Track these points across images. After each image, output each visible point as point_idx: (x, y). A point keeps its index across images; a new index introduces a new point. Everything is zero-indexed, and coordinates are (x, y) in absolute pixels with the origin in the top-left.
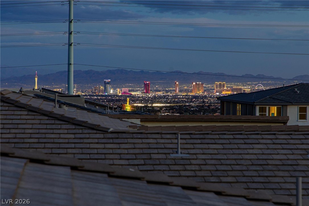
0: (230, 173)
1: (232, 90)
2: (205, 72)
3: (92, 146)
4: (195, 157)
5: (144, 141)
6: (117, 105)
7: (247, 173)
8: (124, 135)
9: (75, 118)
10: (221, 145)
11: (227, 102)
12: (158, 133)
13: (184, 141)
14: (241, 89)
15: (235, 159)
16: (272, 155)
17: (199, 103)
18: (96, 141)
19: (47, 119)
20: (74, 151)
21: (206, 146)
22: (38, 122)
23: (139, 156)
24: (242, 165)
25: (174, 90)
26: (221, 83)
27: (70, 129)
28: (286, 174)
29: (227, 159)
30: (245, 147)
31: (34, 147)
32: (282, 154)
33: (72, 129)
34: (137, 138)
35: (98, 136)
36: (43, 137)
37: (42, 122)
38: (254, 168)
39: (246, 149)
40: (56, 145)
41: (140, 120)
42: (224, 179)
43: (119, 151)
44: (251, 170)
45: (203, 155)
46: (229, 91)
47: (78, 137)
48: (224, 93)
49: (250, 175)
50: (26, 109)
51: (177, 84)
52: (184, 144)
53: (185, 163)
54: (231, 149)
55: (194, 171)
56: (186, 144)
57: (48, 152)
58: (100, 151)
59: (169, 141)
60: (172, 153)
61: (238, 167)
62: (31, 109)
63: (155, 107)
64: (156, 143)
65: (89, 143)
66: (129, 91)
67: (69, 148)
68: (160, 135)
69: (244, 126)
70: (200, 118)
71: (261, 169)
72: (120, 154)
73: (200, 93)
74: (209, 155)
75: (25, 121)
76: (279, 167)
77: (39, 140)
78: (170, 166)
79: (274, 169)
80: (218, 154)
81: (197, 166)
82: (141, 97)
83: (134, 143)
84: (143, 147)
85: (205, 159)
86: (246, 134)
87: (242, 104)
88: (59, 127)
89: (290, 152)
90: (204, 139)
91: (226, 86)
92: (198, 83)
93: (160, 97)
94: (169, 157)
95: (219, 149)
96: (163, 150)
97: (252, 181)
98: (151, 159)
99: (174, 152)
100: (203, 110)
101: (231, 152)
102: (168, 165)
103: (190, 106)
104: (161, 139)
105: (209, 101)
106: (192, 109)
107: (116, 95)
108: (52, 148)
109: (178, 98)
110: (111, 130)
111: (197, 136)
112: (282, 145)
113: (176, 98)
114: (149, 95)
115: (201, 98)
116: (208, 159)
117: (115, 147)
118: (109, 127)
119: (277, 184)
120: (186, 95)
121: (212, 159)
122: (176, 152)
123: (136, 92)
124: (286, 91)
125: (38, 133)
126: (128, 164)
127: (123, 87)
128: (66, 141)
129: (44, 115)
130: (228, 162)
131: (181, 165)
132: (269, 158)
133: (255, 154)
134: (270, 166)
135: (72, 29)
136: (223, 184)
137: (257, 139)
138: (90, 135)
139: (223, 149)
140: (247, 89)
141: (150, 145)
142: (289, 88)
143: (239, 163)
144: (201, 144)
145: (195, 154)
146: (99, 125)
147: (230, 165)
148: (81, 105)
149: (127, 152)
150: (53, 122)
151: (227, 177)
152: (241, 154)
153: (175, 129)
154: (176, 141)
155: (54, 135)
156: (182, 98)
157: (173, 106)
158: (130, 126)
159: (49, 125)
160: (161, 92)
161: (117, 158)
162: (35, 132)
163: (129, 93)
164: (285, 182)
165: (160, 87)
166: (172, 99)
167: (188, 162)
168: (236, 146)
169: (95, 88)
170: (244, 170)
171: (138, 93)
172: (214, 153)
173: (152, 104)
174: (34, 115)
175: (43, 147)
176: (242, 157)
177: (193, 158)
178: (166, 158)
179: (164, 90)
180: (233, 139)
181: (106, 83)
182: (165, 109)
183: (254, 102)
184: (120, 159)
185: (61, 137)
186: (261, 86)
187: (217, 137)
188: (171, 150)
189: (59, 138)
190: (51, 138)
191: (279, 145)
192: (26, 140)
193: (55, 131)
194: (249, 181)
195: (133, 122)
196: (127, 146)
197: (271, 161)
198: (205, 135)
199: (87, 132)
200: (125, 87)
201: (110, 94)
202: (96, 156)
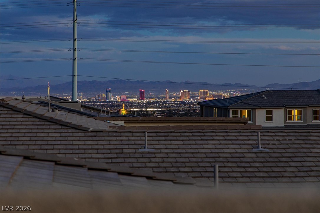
0: (187, 164)
1: (214, 97)
2: (191, 82)
3: (75, 143)
4: (159, 151)
5: (118, 138)
6: (116, 110)
7: (201, 164)
8: (102, 134)
9: (62, 120)
10: (182, 141)
11: (206, 106)
12: (130, 132)
13: (151, 138)
14: (221, 96)
15: (192, 153)
16: (223, 149)
17: (186, 108)
18: (78, 138)
19: (39, 121)
20: (59, 147)
21: (169, 142)
22: (31, 123)
23: (112, 151)
24: (198, 157)
25: (164, 97)
26: (204, 91)
27: (57, 129)
28: (234, 165)
29: (185, 153)
30: (201, 143)
31: (27, 144)
32: (231, 148)
33: (58, 129)
34: (112, 136)
35: (80, 134)
36: (34, 136)
37: (34, 123)
38: (208, 160)
39: (202, 144)
40: (45, 142)
41: (124, 121)
42: (182, 169)
43: (96, 147)
44: (205, 162)
45: (166, 150)
46: (212, 97)
47: (63, 135)
48: (207, 99)
49: (204, 166)
50: (21, 112)
51: (167, 92)
52: (151, 140)
53: (151, 157)
54: (190, 144)
55: (158, 162)
56: (153, 140)
57: (38, 148)
58: (81, 147)
59: (139, 138)
60: (141, 148)
61: (194, 160)
62: (26, 113)
63: (149, 111)
64: (128, 140)
65: (72, 140)
66: (127, 98)
67: (56, 145)
68: (131, 133)
69: (205, 126)
70: (175, 119)
71: (214, 160)
72: (97, 149)
73: (187, 99)
74: (171, 150)
75: (21, 122)
76: (228, 159)
77: (31, 139)
78: (138, 159)
79: (224, 161)
80: (178, 149)
81: (161, 159)
82: (137, 103)
83: (109, 140)
84: (117, 143)
85: (167, 153)
86: (203, 132)
87: (218, 108)
88: (48, 127)
89: (238, 146)
90: (168, 136)
91: (208, 93)
92: (185, 91)
93: (153, 103)
94: (138, 152)
95: (180, 144)
96: (133, 145)
97: (205, 170)
98: (122, 153)
99: (142, 147)
100: (190, 113)
101: (189, 146)
102: (136, 158)
103: (179, 110)
104: (132, 136)
105: (195, 106)
106: (180, 113)
107: (116, 102)
108: (41, 145)
109: (168, 104)
110: (91, 129)
111: (162, 134)
112: (232, 141)
113: (167, 104)
114: (143, 101)
115: (187, 103)
116: (170, 153)
117: (94, 143)
118: (89, 128)
119: (226, 173)
120: (175, 101)
121: (173, 153)
122: (143, 147)
123: (132, 98)
124: (255, 97)
125: (30, 133)
126: (103, 157)
127: (122, 95)
128: (54, 139)
129: (37, 117)
130: (186, 155)
131: (147, 158)
132: (221, 152)
133: (210, 149)
134: (221, 159)
135: (76, 47)
136: (181, 173)
137: (212, 136)
138: (74, 133)
139: (183, 144)
140: (227, 96)
141: (122, 141)
142: (258, 94)
143: (196, 156)
144: (165, 140)
145: (160, 149)
146: (82, 126)
147: (188, 157)
148: (78, 110)
149: (103, 148)
150: (43, 123)
151: (185, 167)
152: (197, 149)
153: (147, 128)
154: (143, 138)
155: (44, 134)
156: (172, 103)
157: (164, 110)
158: (110, 127)
159: (40, 126)
160: (154, 98)
161: (94, 152)
162: (28, 132)
163: (127, 100)
164: (233, 172)
165: (153, 94)
166: (163, 104)
167: (153, 155)
168: (194, 142)
169: (98, 95)
170: (200, 162)
171: (134, 100)
172: (175, 147)
173: (147, 109)
174: (28, 118)
175: (34, 144)
176: (198, 151)
177: (157, 152)
178: (135, 152)
179: (156, 97)
180: (192, 136)
181: (107, 91)
182: (158, 113)
183: (228, 106)
184: (97, 153)
185: (49, 136)
186: (239, 93)
187: (179, 134)
188: (140, 145)
189: (47, 137)
190: (41, 137)
191: (230, 141)
192: (20, 139)
193: (45, 131)
194: (203, 171)
195: (116, 123)
196: (103, 143)
197: (222, 154)
198: (169, 133)
199: (71, 131)
200: (123, 95)
201: (111, 100)
202: (77, 151)
